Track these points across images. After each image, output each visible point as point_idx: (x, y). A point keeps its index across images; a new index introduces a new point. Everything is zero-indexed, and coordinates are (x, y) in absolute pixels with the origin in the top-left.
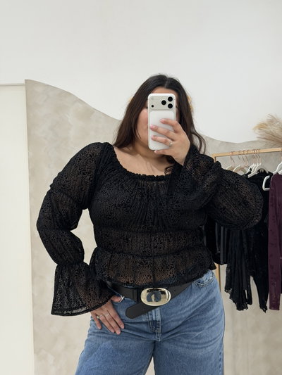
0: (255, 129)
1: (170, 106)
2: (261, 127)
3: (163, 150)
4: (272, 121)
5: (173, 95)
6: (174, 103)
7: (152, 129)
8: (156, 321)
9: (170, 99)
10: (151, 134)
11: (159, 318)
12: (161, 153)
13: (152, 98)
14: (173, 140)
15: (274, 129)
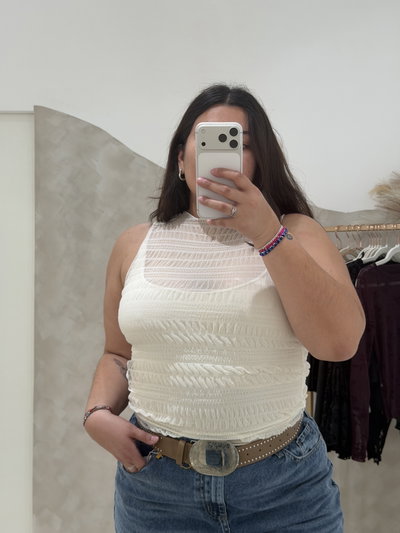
1: (234, 144)
3: (222, 221)
6: (240, 138)
7: (202, 186)
8: (216, 504)
9: (234, 132)
11: (221, 500)
12: (218, 223)
13: (203, 130)
14: (236, 204)
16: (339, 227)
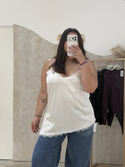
0: (110, 50)
1: (75, 40)
2: (113, 49)
3: (73, 56)
4: (118, 47)
5: (77, 36)
7: (69, 48)
9: (75, 37)
10: (68, 50)
12: (72, 57)
13: (69, 37)
14: (76, 52)
15: (119, 51)
16: (100, 60)
